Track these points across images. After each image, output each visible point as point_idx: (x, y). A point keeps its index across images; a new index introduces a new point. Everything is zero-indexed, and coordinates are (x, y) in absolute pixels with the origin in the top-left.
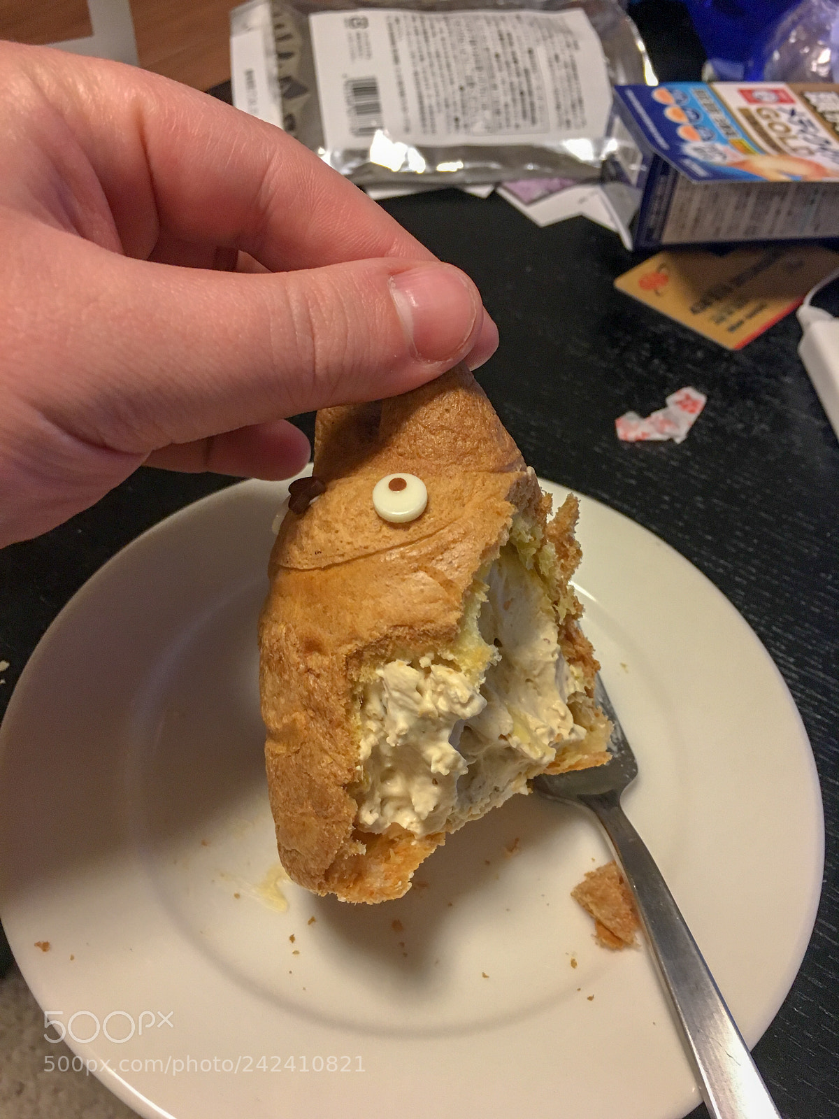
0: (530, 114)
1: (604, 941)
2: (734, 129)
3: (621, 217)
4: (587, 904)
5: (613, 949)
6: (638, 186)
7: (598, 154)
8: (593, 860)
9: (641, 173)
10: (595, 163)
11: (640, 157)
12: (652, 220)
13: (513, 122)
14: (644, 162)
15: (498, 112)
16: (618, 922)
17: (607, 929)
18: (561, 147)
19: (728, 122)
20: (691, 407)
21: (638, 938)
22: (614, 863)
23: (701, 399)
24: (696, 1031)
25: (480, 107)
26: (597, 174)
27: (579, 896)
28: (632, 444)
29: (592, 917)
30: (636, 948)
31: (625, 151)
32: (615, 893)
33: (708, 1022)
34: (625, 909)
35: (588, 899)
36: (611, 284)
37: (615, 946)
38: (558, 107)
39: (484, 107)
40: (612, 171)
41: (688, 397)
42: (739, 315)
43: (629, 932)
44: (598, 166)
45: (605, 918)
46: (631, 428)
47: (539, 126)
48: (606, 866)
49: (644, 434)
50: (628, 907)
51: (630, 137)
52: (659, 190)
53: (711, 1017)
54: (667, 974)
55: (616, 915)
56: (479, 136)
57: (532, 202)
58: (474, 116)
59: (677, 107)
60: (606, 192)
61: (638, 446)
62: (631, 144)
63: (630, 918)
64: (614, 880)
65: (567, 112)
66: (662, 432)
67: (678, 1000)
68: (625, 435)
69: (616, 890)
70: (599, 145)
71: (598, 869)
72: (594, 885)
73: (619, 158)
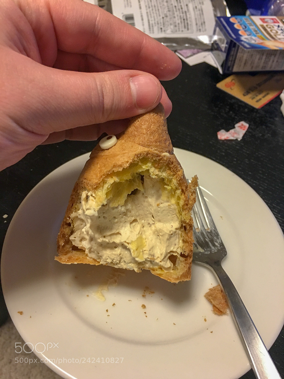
0: (187, 27)
1: (216, 312)
2: (258, 32)
3: (219, 63)
4: (210, 300)
5: (219, 315)
6: (225, 52)
7: (210, 41)
8: (212, 284)
9: (226, 47)
10: (209, 44)
11: (225, 41)
12: (229, 64)
13: (181, 30)
14: (227, 43)
15: (176, 26)
16: (221, 306)
17: (217, 308)
18: (197, 38)
19: (256, 29)
20: (243, 128)
21: (228, 311)
22: (219, 285)
23: (247, 125)
24: (249, 344)
25: (169, 24)
26: (210, 48)
27: (207, 296)
28: (223, 141)
29: (211, 304)
30: (227, 315)
31: (220, 40)
32: (220, 296)
33: (253, 340)
34: (223, 301)
35: (210, 298)
36: (215, 86)
37: (220, 314)
38: (197, 24)
39: (171, 24)
40: (216, 46)
41: (242, 125)
42: (260, 96)
43: (225, 309)
44: (211, 45)
45: (216, 304)
46: (223, 135)
47: (190, 31)
48: (216, 286)
49: (227, 137)
50: (224, 301)
51: (222, 35)
52: (232, 53)
53: (254, 339)
54: (238, 324)
55: (220, 303)
56: (169, 34)
57: (187, 57)
58: (167, 27)
59: (238, 24)
60: (213, 54)
61: (225, 141)
62: (223, 37)
63: (225, 304)
64: (219, 291)
65: (199, 26)
66: (233, 137)
67: (243, 333)
68: (221, 138)
69: (220, 294)
70: (211, 37)
71: (213, 287)
72: (212, 292)
73: (218, 42)
